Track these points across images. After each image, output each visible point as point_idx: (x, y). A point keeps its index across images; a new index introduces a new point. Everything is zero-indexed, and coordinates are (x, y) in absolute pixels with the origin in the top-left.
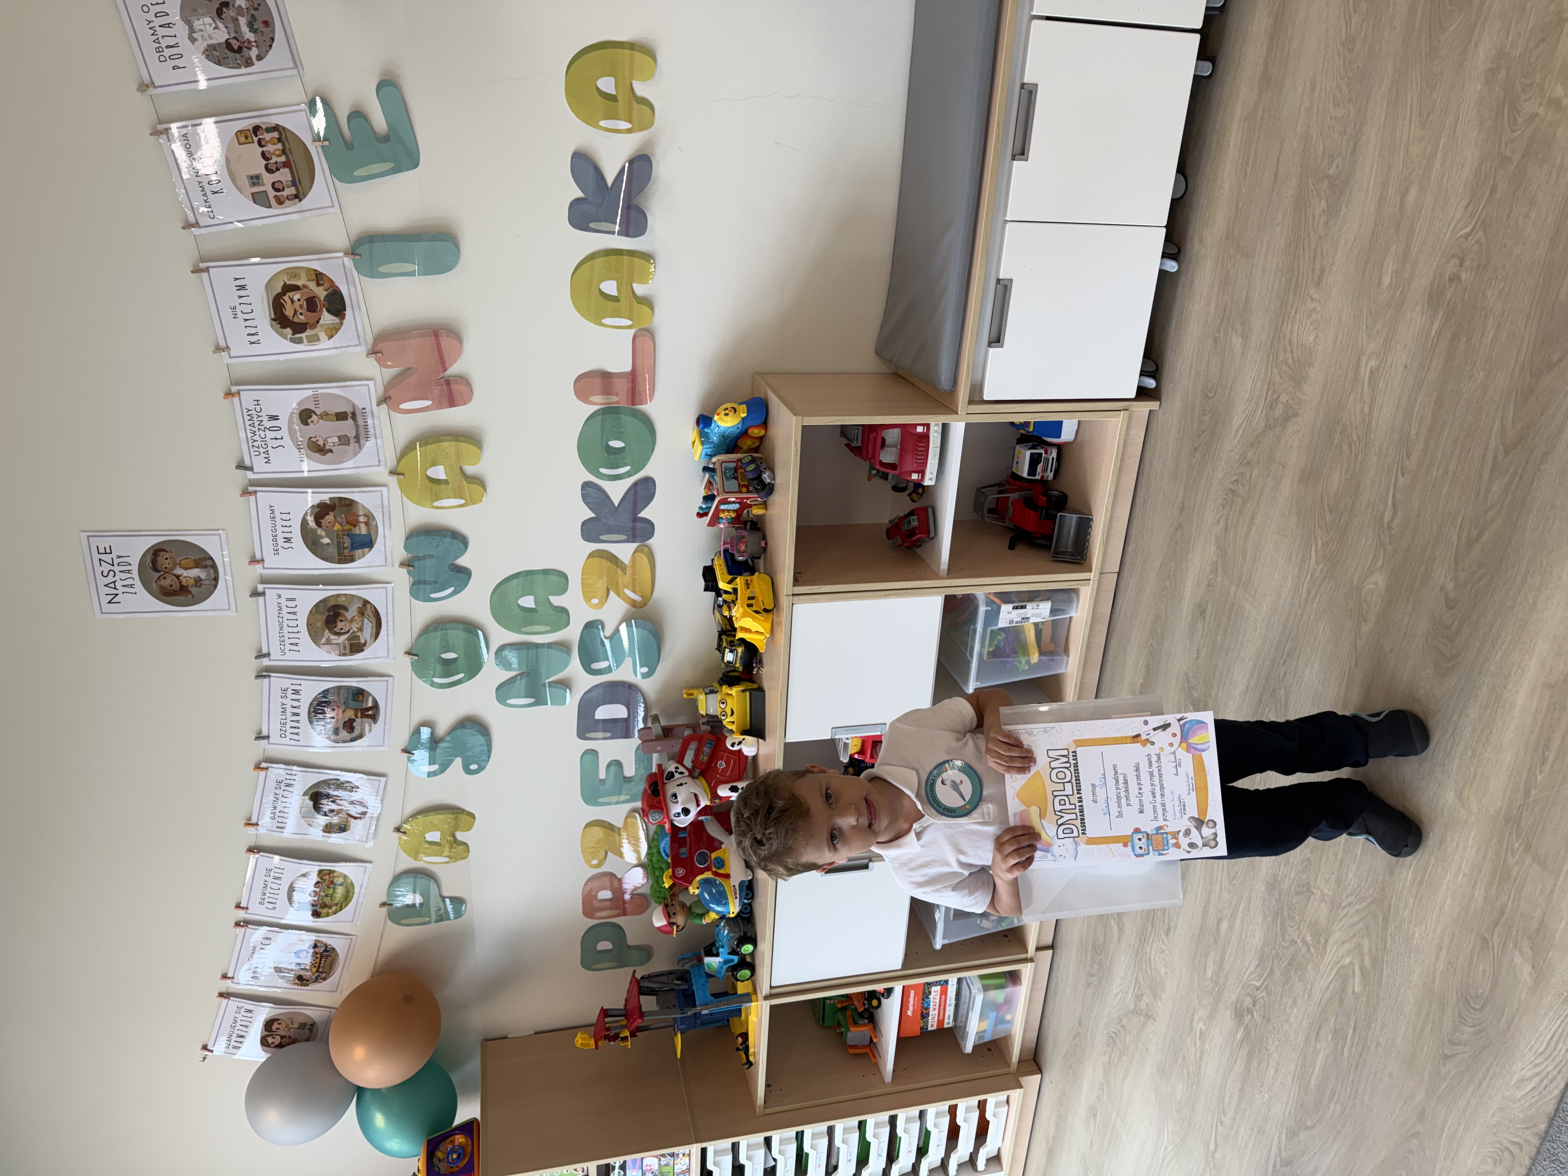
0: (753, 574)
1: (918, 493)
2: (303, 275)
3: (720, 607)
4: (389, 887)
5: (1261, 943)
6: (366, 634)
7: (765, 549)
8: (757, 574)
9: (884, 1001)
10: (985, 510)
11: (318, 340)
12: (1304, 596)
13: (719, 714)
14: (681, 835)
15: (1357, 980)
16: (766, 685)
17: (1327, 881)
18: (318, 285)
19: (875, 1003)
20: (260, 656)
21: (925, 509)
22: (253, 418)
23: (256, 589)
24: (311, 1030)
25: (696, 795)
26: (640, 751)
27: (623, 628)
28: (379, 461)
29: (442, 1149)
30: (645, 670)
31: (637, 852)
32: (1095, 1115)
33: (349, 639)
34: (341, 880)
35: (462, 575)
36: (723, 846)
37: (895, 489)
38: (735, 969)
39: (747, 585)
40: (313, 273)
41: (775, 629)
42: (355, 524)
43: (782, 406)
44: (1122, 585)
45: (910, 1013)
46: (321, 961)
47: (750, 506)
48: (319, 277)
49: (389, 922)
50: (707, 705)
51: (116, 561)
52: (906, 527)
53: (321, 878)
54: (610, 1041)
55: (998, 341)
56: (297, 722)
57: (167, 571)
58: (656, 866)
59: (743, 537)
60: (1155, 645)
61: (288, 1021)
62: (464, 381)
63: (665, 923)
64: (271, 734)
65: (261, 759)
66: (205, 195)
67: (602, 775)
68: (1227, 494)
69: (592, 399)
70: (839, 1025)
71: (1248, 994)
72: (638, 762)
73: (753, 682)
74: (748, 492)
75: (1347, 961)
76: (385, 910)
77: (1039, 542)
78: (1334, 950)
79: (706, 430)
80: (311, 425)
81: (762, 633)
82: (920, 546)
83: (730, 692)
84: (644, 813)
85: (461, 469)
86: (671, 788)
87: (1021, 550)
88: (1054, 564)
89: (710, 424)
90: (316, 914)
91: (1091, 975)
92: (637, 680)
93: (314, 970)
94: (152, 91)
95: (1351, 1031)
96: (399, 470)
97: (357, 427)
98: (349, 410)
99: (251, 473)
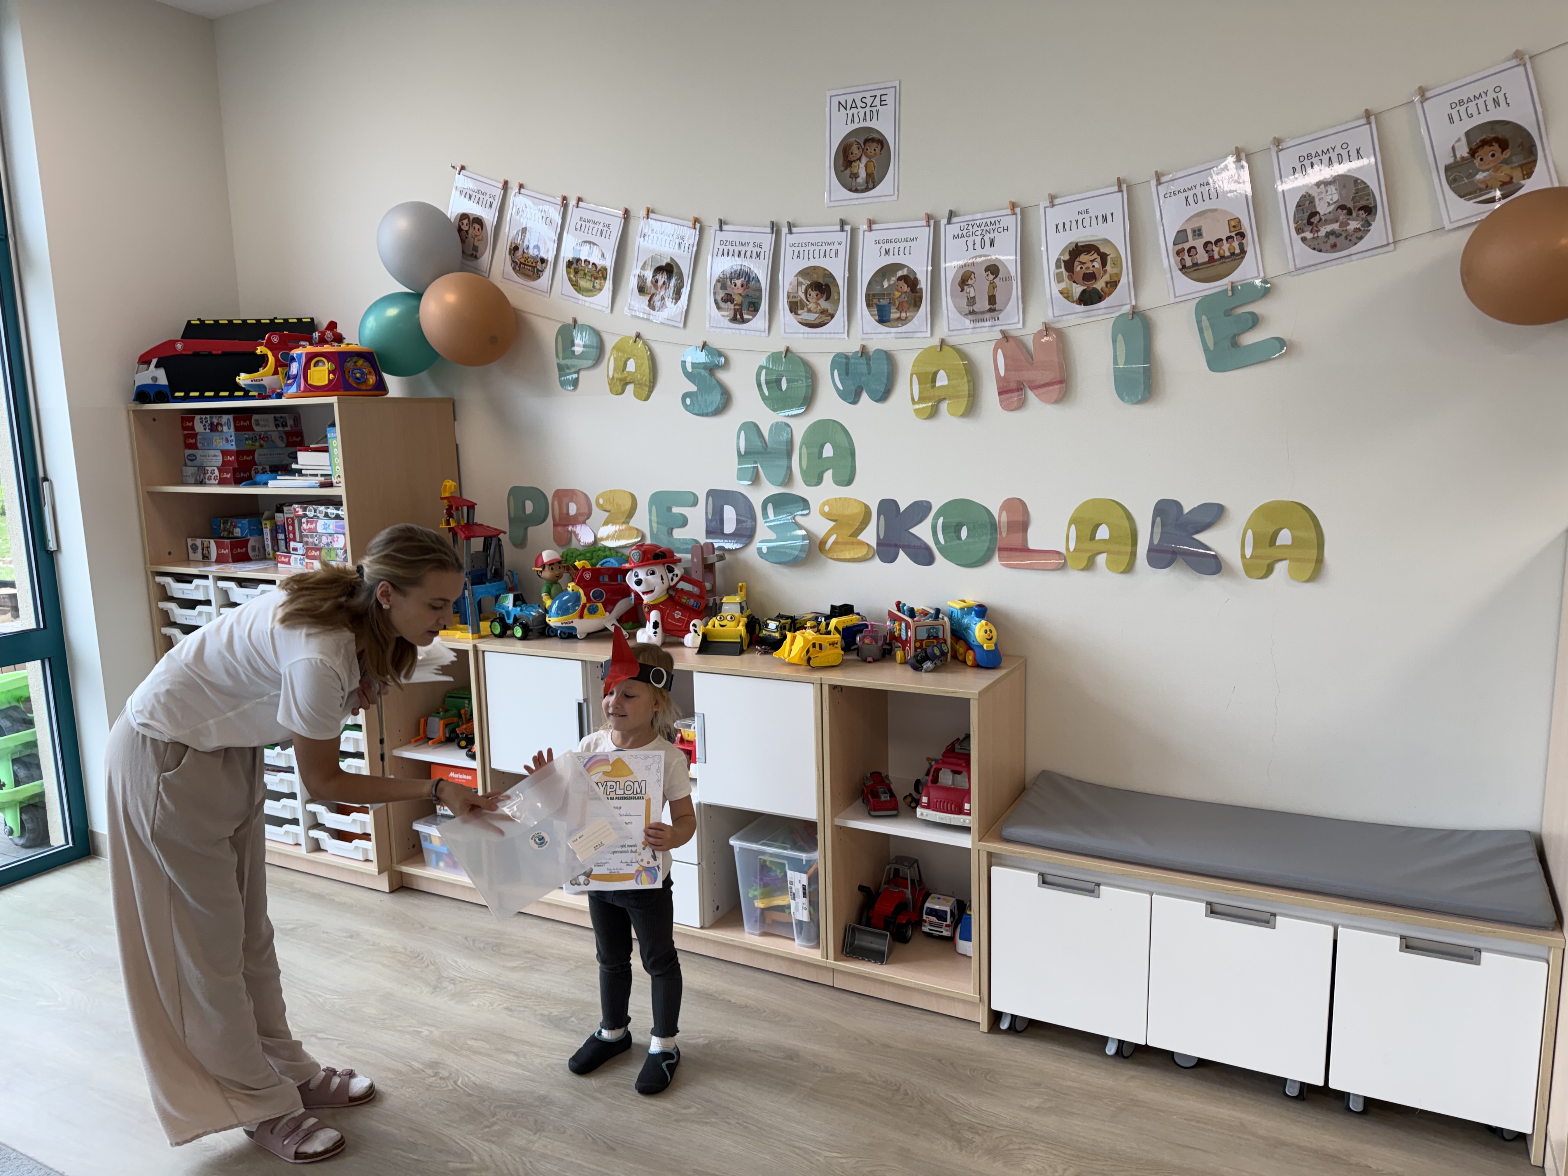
0: (843, 649)
1: (911, 802)
2: (1115, 271)
3: (817, 618)
4: (589, 326)
5: (494, 1087)
6: (805, 315)
7: (865, 661)
8: (843, 652)
9: (464, 751)
10: (897, 866)
11: (1059, 282)
12: (797, 1144)
13: (722, 614)
14: (619, 576)
15: (458, 1165)
16: (745, 657)
17: (545, 1146)
18: (1107, 283)
19: (463, 743)
20: (790, 226)
21: (896, 808)
22: (993, 225)
23: (847, 224)
24: (472, 255)
25: (652, 591)
26: (694, 544)
27: (803, 532)
28: (953, 330)
29: (365, 364)
30: (765, 550)
31: (607, 538)
32: (351, 937)
33: (801, 300)
34: (597, 286)
35: (852, 396)
36: (607, 613)
37: (918, 783)
38: (502, 620)
39: (833, 644)
40: (1116, 279)
41: (794, 667)
42: (900, 308)
43: (990, 682)
44: (822, 989)
45: (452, 774)
46: (530, 266)
47: (904, 649)
48: (1113, 284)
49: (561, 324)
50: (731, 604)
51: (874, 109)
52: (881, 790)
53: (600, 270)
54: (447, 510)
55: (1044, 882)
56: (733, 255)
57: (864, 151)
58: (594, 553)
59: (877, 642)
60: (765, 1014)
61: (480, 237)
62: (1021, 404)
63: (545, 561)
64: (723, 232)
65: (705, 223)
66: (1185, 191)
67: (675, 510)
68: (896, 1085)
69: (1004, 514)
70: (446, 711)
71: (451, 1074)
72: (685, 541)
73: (749, 646)
74: (916, 648)
75: (475, 1158)
76: (571, 322)
77: (865, 915)
78: (485, 1148)
79: (973, 613)
80: (985, 274)
81: (789, 655)
82: (864, 802)
83: (741, 624)
84: (639, 546)
85: (945, 399)
86: (660, 570)
87: (859, 897)
88: (843, 926)
89: (978, 617)
90: (570, 264)
91: (474, 941)
92: (756, 544)
93: (523, 261)
94: (1274, 149)
95: (415, 1157)
96: (944, 347)
97: (983, 313)
98: (997, 307)
99: (946, 222)
